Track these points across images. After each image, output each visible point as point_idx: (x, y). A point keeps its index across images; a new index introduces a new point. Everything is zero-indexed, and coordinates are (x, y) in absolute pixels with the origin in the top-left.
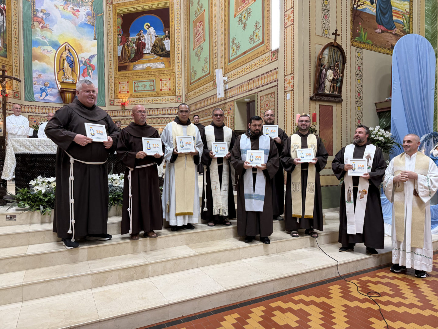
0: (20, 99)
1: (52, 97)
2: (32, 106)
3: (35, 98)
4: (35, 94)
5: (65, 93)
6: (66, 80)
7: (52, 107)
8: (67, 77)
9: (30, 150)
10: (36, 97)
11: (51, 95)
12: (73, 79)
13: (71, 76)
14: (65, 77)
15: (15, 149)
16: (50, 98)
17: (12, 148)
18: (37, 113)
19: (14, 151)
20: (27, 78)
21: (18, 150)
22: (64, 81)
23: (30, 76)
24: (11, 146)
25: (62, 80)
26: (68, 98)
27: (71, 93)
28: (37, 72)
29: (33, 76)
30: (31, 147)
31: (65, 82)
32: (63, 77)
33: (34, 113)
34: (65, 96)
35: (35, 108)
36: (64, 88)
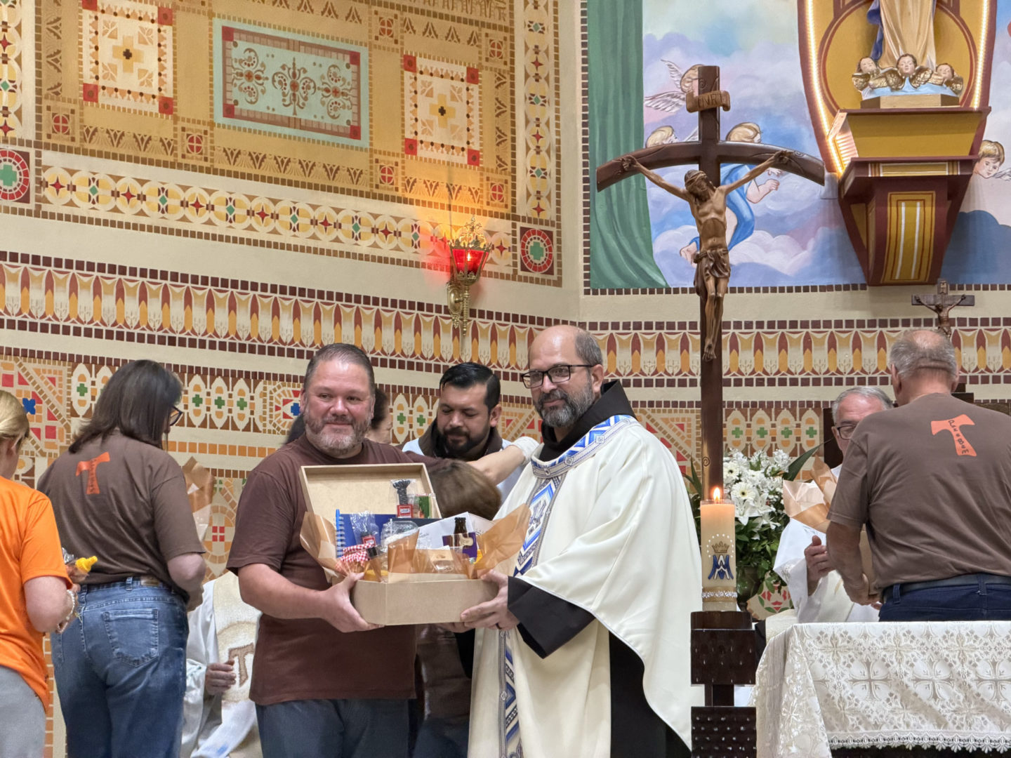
0: (558, 283)
1: (783, 239)
2: (638, 326)
3: (662, 264)
4: (662, 228)
5: (884, 203)
6: (895, 88)
7: (782, 324)
8: (907, 66)
9: (940, 722)
10: (665, 254)
11: (776, 225)
12: (945, 71)
13: (931, 57)
14: (886, 66)
15: (833, 711)
16: (767, 249)
17: (815, 702)
18: (671, 383)
19: (829, 727)
20: (604, 112)
21: (852, 720)
22: (877, 101)
23: (626, 94)
24: (806, 686)
25: (866, 95)
26: (909, 241)
27: (930, 197)
28: (675, 55)
29: (648, 91)
30: (941, 692)
31: (884, 106)
32: (868, 64)
33: (649, 383)
34: (883, 223)
35: (660, 344)
36: (876, 163)
